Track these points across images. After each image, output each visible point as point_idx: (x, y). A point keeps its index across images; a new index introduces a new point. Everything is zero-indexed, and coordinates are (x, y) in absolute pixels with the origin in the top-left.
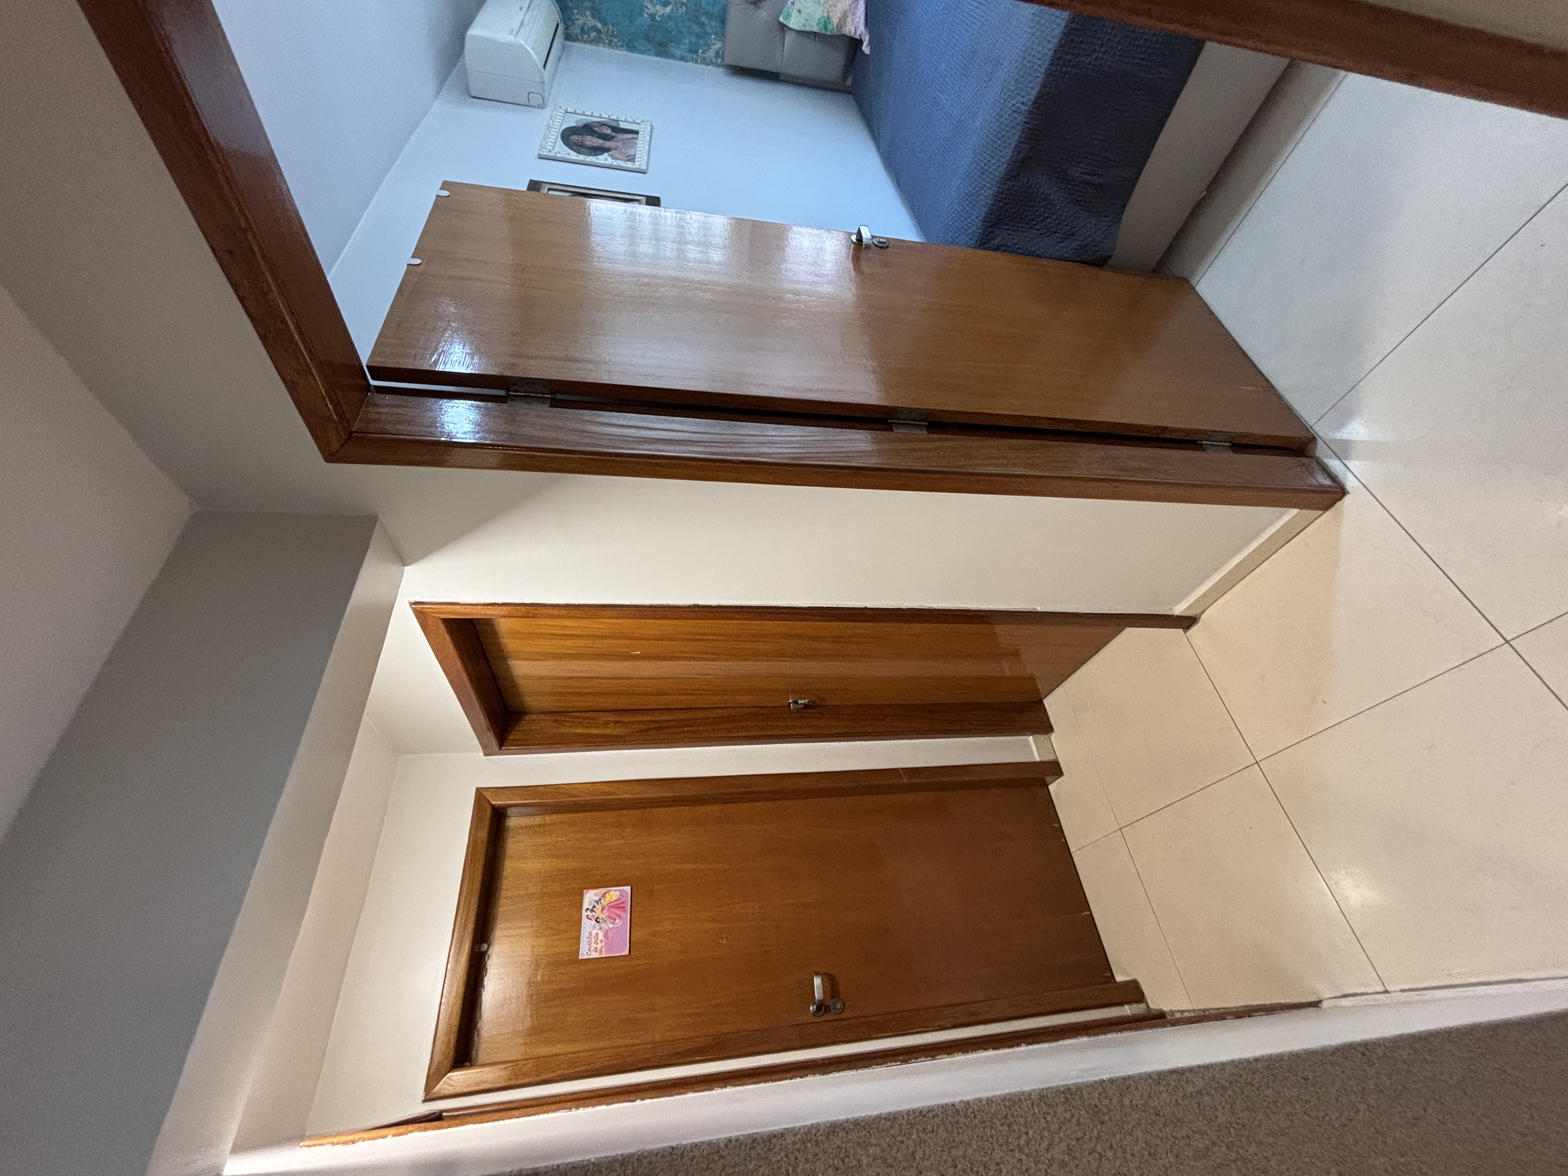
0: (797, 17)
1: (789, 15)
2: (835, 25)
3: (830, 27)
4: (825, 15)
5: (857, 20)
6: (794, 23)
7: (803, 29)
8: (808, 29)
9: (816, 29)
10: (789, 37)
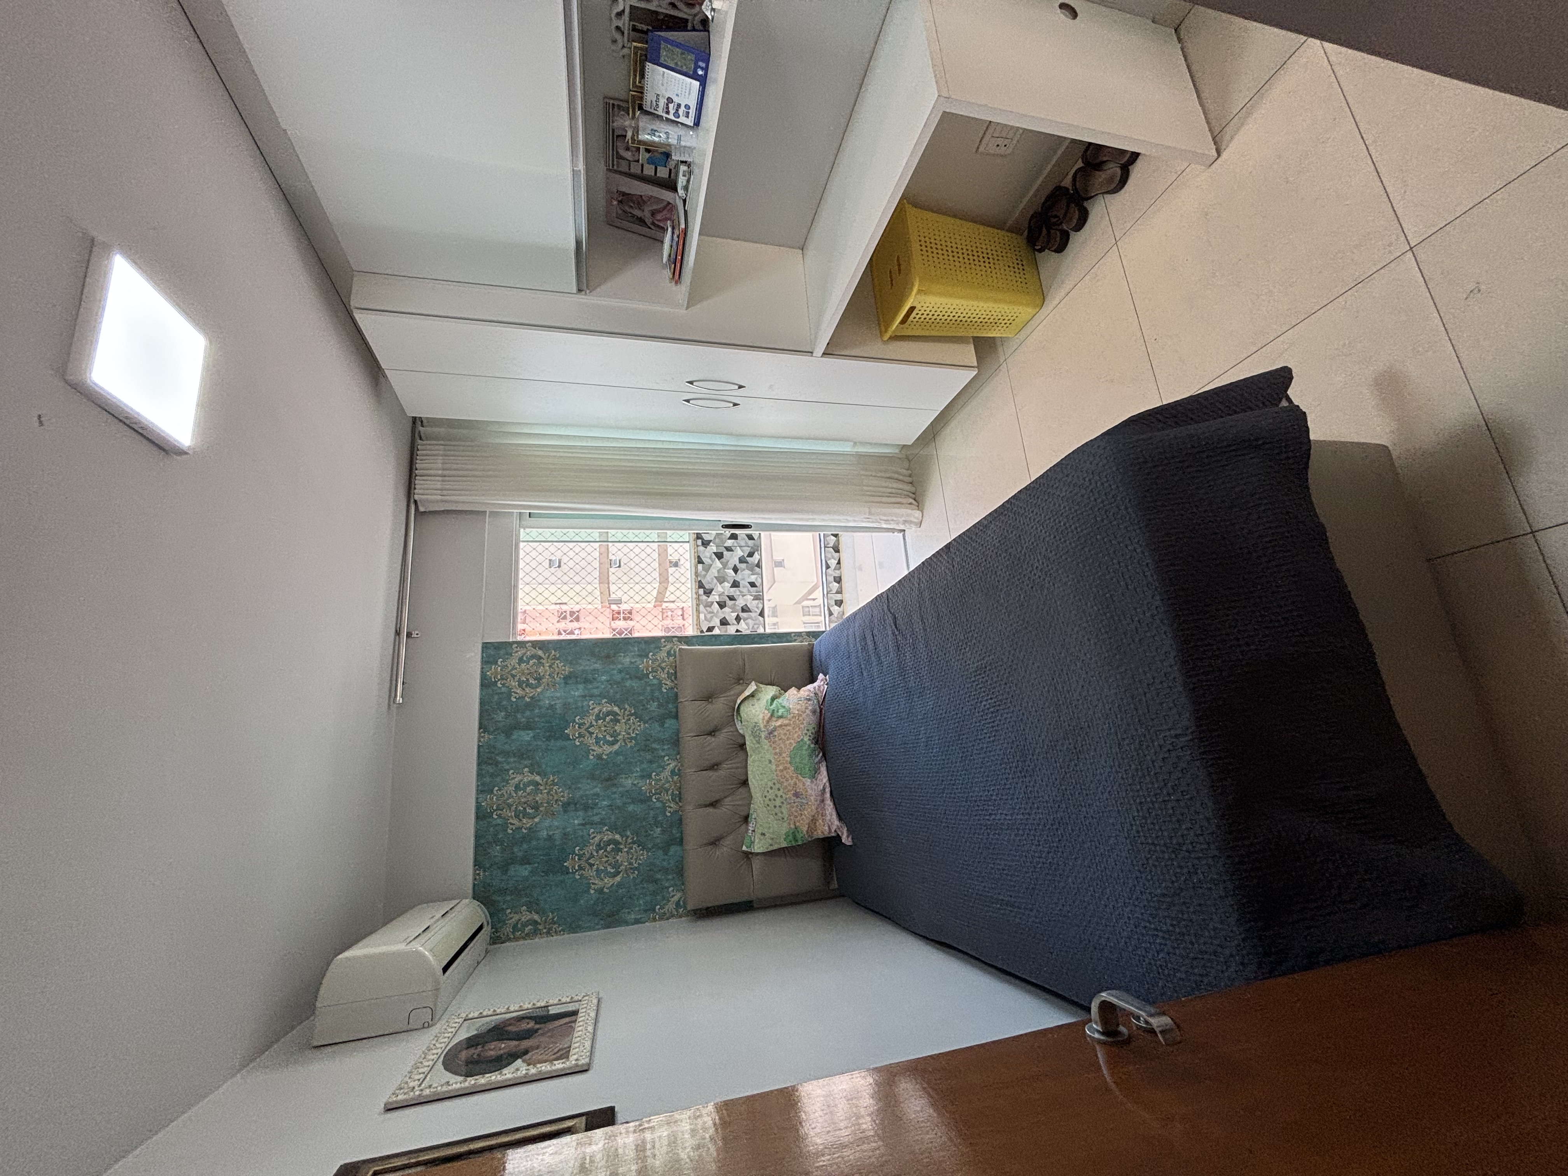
0: (760, 840)
1: (753, 842)
2: (805, 832)
3: (799, 836)
4: (793, 826)
5: (828, 818)
6: (758, 848)
7: (771, 848)
8: (776, 847)
9: (784, 845)
10: (756, 864)
